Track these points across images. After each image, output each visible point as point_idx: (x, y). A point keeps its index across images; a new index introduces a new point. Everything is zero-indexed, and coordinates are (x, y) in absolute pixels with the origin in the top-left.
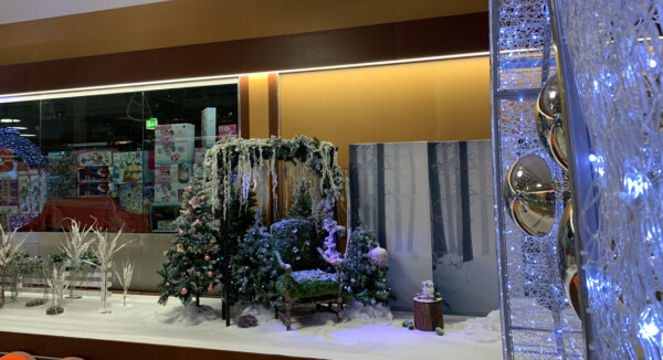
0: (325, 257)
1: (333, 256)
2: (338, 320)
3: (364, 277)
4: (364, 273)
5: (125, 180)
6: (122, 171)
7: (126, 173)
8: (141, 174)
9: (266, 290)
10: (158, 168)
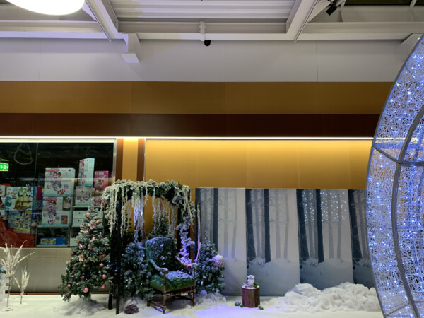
0: (182, 262)
1: (187, 262)
2: (193, 304)
3: (211, 275)
4: (210, 272)
5: (16, 207)
6: (13, 202)
7: (18, 202)
8: (31, 204)
9: (144, 286)
10: (46, 200)
